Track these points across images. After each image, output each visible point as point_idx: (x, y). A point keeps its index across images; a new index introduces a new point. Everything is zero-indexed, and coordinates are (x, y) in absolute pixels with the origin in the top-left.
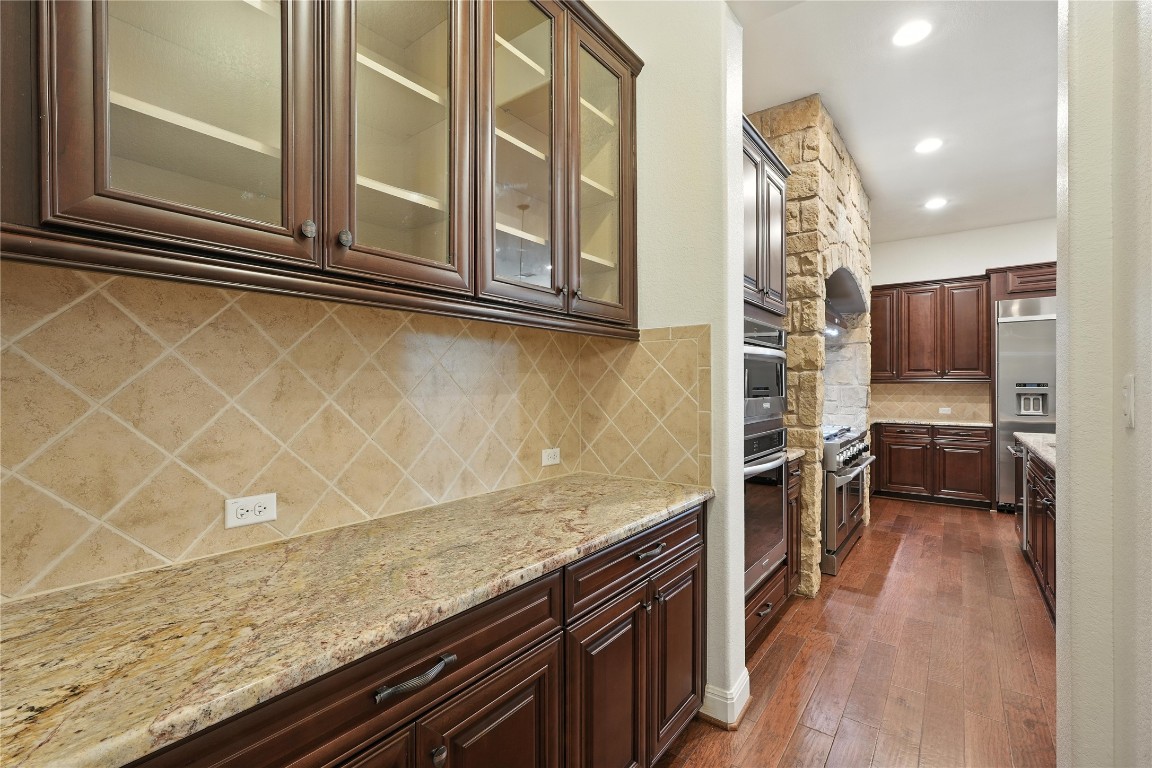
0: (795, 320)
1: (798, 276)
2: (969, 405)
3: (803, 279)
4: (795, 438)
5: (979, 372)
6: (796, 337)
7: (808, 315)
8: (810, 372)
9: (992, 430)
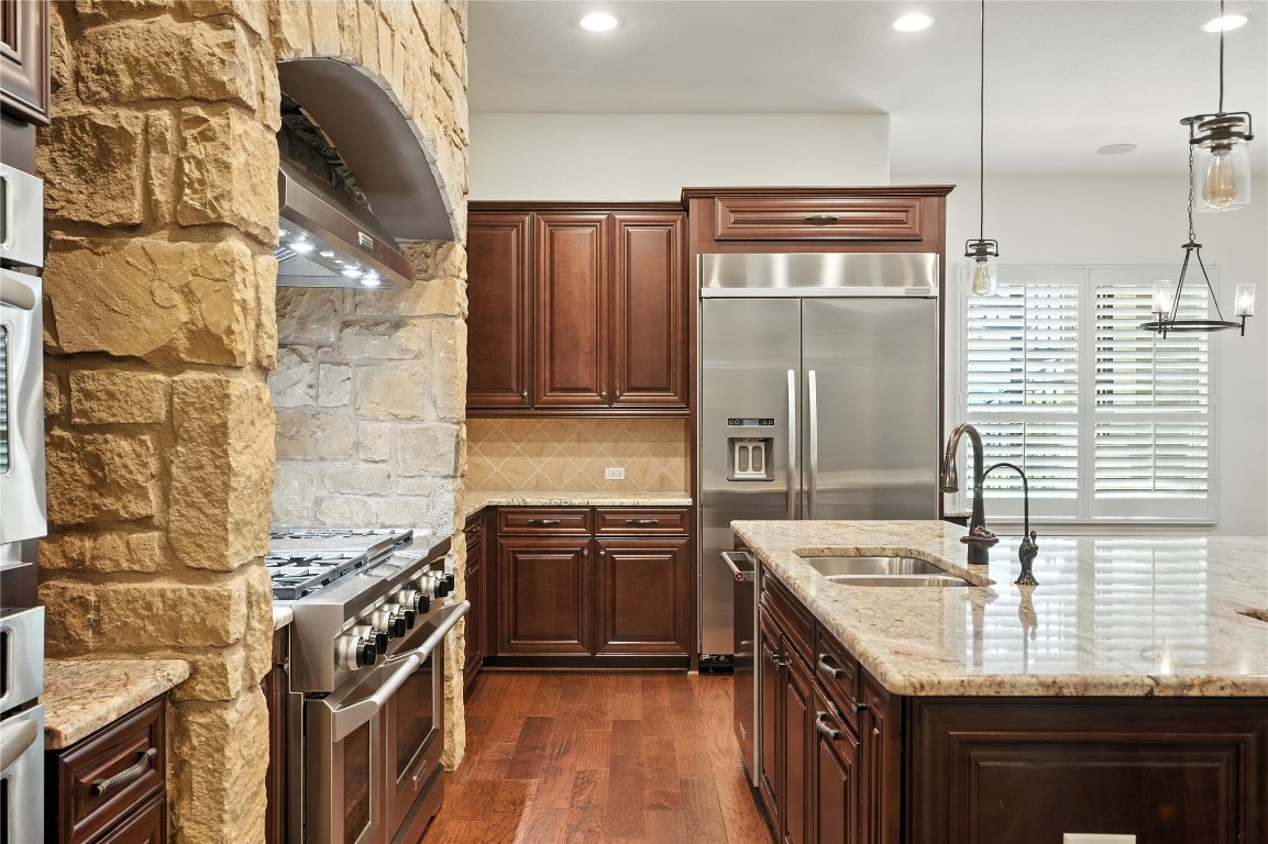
0: (157, 180)
1: (166, 20)
2: (654, 460)
3: (183, 29)
4: (154, 619)
5: (670, 396)
6: (159, 242)
7: (200, 164)
8: (207, 376)
9: (692, 509)
